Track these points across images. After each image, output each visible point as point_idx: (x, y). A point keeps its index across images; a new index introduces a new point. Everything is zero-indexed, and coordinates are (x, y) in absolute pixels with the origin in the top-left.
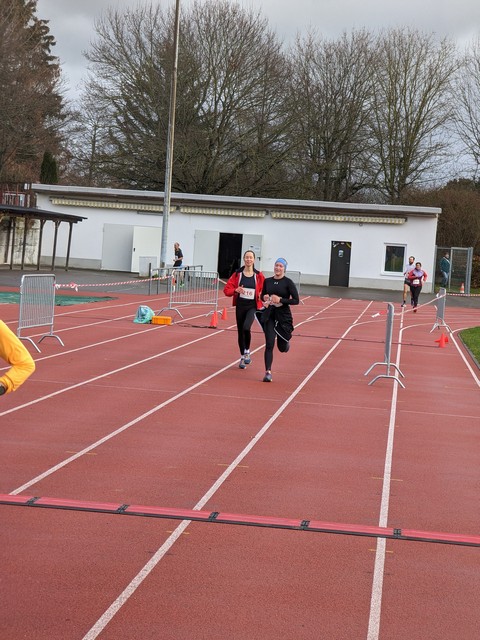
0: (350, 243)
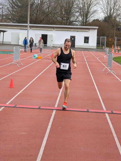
0: (75, 36)
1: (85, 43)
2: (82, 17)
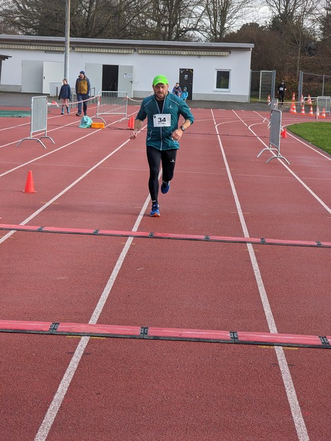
0: (192, 70)
1: (218, 87)
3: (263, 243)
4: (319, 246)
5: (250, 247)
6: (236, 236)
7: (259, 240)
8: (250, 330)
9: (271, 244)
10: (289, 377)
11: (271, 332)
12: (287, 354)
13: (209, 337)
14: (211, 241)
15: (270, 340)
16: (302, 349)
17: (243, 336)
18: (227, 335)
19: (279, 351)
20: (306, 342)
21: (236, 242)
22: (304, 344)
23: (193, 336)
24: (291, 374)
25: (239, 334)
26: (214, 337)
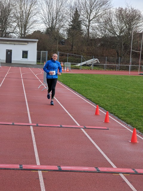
0: (12, 50)
1: (23, 57)
2: (19, 28)
3: (37, 126)
4: (61, 127)
5: (31, 127)
6: (26, 123)
7: (35, 125)
8: (28, 164)
9: (41, 126)
10: (43, 184)
11: (37, 165)
12: (43, 174)
13: (10, 167)
14: (15, 125)
15: (36, 168)
16: (50, 172)
17: (25, 166)
18: (18, 166)
19: (40, 173)
20: (52, 169)
21: (26, 125)
22: (51, 170)
23: (3, 167)
24: (44, 182)
25: (23, 166)
26: (12, 167)
